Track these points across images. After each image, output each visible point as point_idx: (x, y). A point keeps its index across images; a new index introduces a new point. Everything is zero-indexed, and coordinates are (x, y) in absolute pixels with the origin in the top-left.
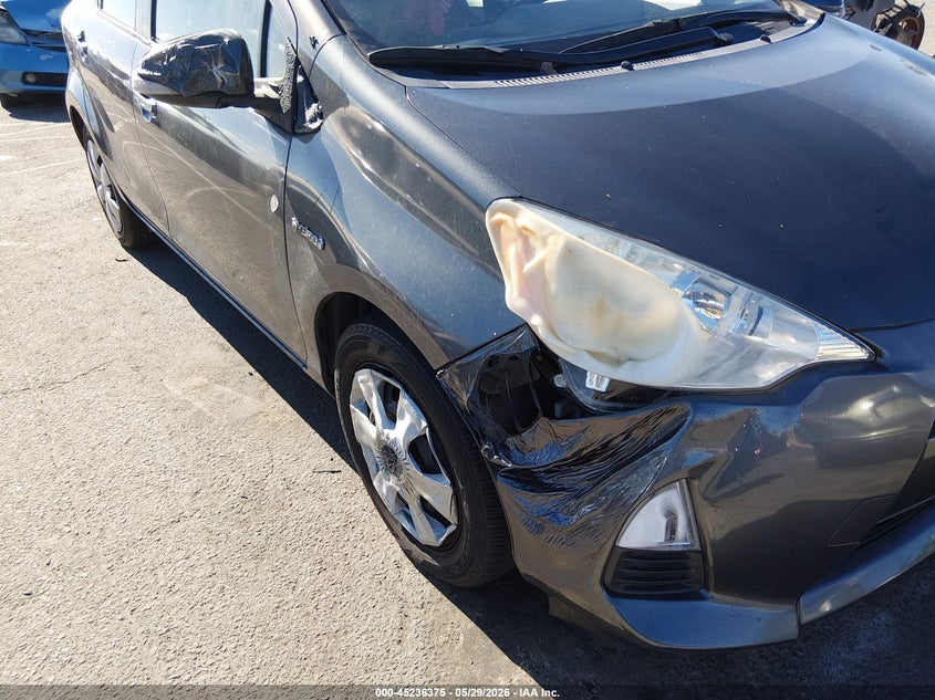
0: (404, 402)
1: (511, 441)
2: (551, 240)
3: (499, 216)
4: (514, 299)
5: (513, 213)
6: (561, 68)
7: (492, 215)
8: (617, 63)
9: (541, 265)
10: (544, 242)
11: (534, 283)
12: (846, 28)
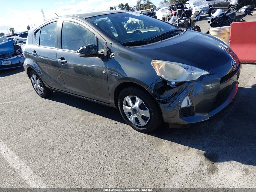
0: (137, 98)
1: (161, 96)
2: (163, 64)
3: (153, 62)
4: (158, 73)
5: (156, 62)
6: (150, 43)
7: (152, 63)
8: (159, 41)
9: (162, 68)
10: (162, 64)
11: (161, 71)
12: (192, 31)
